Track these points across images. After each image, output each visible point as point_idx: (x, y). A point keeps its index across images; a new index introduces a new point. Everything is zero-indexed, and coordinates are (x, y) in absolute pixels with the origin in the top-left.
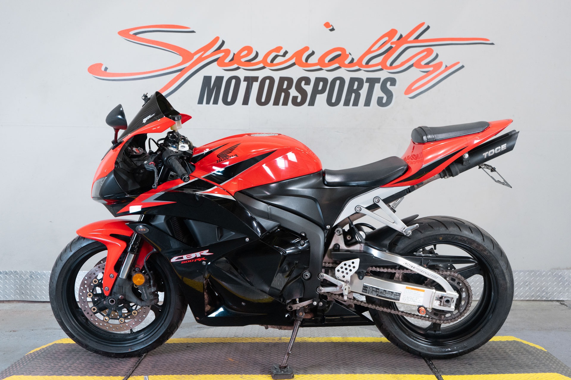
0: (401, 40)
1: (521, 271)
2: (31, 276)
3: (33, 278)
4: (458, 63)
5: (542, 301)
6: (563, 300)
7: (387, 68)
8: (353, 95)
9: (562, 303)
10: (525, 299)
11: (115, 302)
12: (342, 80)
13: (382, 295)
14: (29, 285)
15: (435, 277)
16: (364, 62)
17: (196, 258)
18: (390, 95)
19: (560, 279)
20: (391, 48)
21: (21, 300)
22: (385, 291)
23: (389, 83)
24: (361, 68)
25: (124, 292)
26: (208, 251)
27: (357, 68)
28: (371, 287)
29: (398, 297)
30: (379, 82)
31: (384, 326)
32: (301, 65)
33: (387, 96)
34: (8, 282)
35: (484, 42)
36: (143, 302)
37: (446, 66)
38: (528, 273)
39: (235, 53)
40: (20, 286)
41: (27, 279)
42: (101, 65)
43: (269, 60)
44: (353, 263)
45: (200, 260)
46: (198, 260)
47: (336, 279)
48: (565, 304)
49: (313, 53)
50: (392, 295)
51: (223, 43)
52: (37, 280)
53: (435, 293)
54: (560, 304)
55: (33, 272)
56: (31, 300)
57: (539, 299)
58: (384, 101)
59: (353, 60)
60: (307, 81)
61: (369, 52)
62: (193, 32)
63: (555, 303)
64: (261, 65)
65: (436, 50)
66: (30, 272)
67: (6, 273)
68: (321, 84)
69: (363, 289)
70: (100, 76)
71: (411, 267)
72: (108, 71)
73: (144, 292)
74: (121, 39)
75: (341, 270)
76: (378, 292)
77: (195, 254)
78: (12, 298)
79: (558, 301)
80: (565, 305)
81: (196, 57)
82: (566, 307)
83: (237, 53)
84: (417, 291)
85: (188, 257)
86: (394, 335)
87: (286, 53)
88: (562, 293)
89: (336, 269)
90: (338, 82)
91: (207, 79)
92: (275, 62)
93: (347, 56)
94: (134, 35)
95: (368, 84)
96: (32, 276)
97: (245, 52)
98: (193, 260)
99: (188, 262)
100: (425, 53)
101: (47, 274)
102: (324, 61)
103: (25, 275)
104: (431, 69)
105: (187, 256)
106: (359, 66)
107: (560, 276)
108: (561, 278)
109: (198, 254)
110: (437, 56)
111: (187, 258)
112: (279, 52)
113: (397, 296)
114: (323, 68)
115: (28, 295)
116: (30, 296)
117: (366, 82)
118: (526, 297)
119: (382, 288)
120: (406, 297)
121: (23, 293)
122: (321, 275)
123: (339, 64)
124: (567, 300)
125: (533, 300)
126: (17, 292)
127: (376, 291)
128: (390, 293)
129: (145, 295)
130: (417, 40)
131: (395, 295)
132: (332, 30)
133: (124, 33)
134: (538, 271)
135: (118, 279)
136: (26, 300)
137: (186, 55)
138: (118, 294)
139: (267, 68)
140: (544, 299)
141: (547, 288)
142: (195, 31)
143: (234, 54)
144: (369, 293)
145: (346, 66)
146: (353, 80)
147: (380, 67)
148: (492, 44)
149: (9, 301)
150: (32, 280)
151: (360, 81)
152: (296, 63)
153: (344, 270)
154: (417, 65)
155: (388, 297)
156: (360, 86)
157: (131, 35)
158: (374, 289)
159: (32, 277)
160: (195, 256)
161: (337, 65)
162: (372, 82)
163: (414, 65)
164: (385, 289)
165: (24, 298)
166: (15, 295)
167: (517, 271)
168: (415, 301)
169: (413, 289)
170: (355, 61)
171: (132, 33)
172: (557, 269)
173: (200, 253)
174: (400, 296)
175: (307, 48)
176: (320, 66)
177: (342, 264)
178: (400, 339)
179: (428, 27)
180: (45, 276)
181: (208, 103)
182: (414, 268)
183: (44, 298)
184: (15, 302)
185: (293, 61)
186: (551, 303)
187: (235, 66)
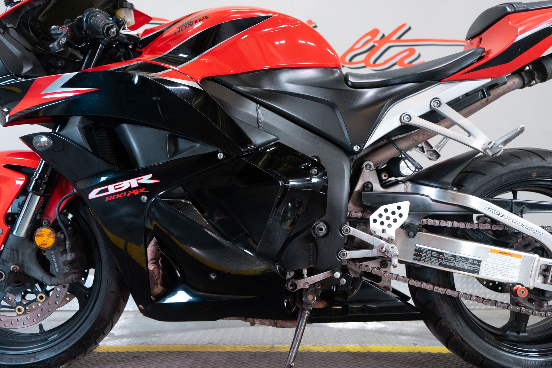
0: (384, 39)
7: (370, 66)
11: (4, 277)
13: (449, 264)
15: (538, 232)
16: (347, 59)
17: (130, 189)
20: (373, 46)
22: (453, 256)
25: (20, 260)
26: (150, 176)
28: (429, 250)
29: (477, 266)
31: (444, 321)
36: (53, 278)
44: (399, 208)
45: (137, 193)
46: (134, 192)
47: (371, 234)
50: (466, 264)
53: (539, 260)
61: (352, 49)
65: (418, 50)
69: (415, 255)
71: (498, 215)
73: (54, 260)
75: (379, 220)
76: (442, 259)
77: (128, 181)
84: (508, 257)
85: (116, 187)
86: (461, 338)
89: (372, 218)
98: (125, 194)
99: (117, 197)
100: (407, 53)
105: (114, 186)
109: (134, 183)
110: (419, 56)
111: (116, 189)
113: (475, 266)
119: (448, 252)
120: (490, 268)
122: (346, 228)
127: (439, 258)
128: (463, 260)
129: (56, 265)
130: (399, 39)
131: (471, 263)
135: (11, 237)
138: (9, 263)
144: (425, 261)
147: (363, 65)
153: (383, 219)
155: (459, 267)
158: (435, 255)
160: (129, 186)
163: (397, 63)
164: (454, 254)
168: (505, 275)
169: (502, 253)
173: (137, 180)
174: (479, 265)
177: (381, 210)
178: (469, 343)
179: (410, 29)
182: (502, 216)
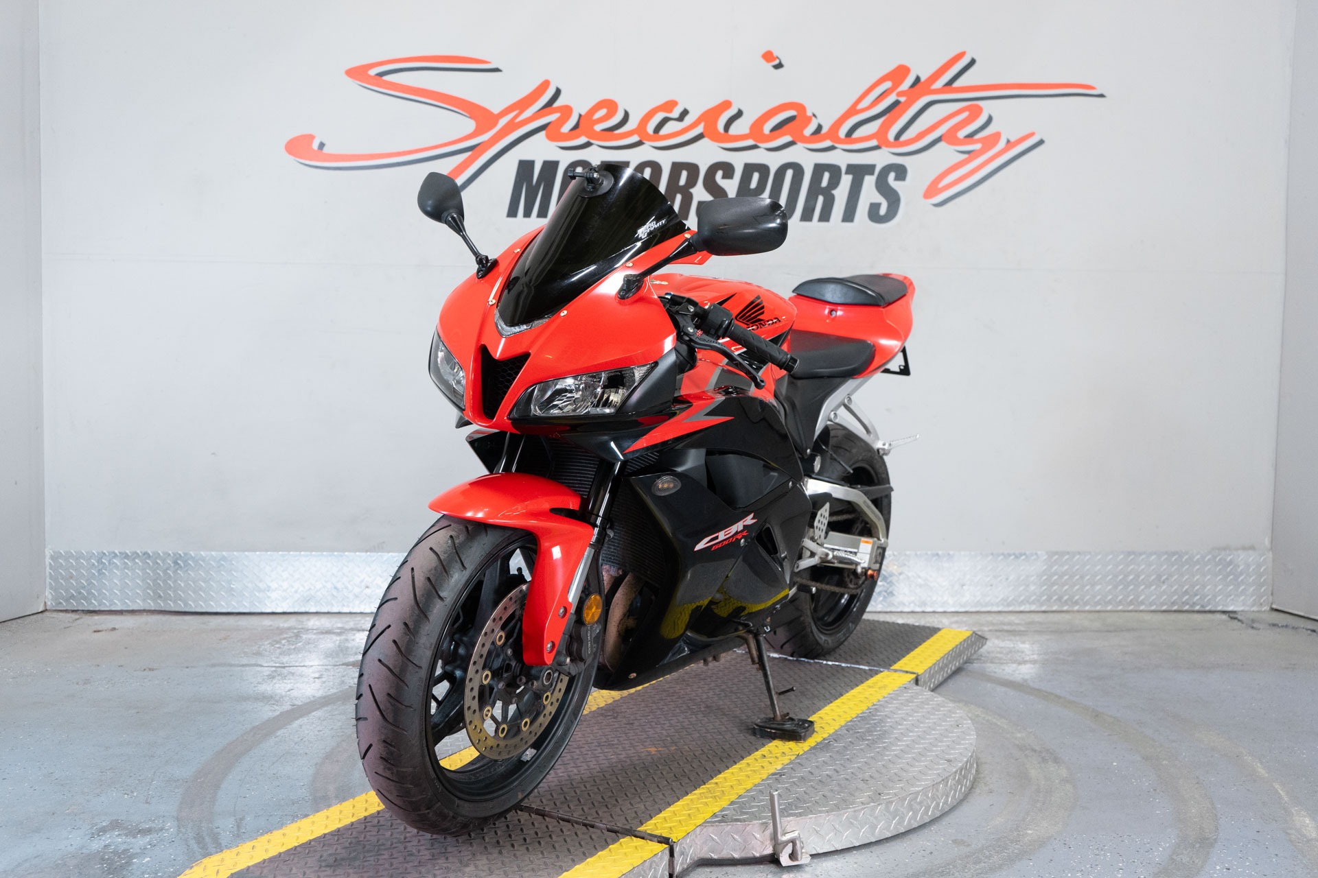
1: (1151, 554)
2: (176, 563)
3: (181, 567)
4: (1032, 134)
5: (1193, 612)
6: (1236, 609)
8: (821, 199)
9: (1232, 615)
10: (1159, 609)
12: (798, 169)
14: (173, 580)
18: (894, 199)
19: (1229, 569)
21: (157, 609)
23: (892, 176)
24: (836, 145)
27: (828, 143)
30: (872, 173)
32: (716, 137)
33: (888, 201)
34: (130, 574)
35: (1083, 91)
37: (1008, 141)
38: (1166, 556)
39: (583, 113)
40: (154, 581)
41: (168, 569)
42: (311, 137)
43: (650, 128)
48: (1239, 617)
49: (739, 114)
51: (558, 92)
52: (187, 570)
54: (1229, 619)
55: (180, 555)
56: (177, 609)
57: (1187, 608)
58: (883, 211)
59: (820, 127)
60: (728, 170)
61: (852, 111)
62: (497, 70)
63: (1218, 616)
64: (635, 139)
66: (175, 554)
67: (127, 556)
68: (756, 176)
70: (311, 160)
72: (326, 150)
74: (353, 85)
78: (139, 604)
79: (1224, 612)
80: (1239, 620)
81: (503, 122)
82: (1239, 624)
83: (586, 114)
87: (685, 113)
88: (1232, 597)
90: (789, 173)
91: (525, 167)
92: (663, 131)
93: (808, 120)
94: (377, 77)
95: (850, 177)
96: (179, 562)
97: (602, 113)
101: (207, 558)
102: (762, 130)
103: (164, 560)
104: (977, 146)
106: (832, 141)
107: (1231, 562)
108: (1231, 567)
112: (670, 111)
114: (759, 145)
115: (170, 600)
116: (175, 602)
117: (847, 173)
118: (1162, 604)
121: (160, 597)
123: (792, 136)
124: (1242, 611)
125: (1175, 611)
126: (149, 594)
130: (949, 87)
132: (779, 66)
133: (357, 73)
134: (1187, 553)
136: (167, 609)
137: (483, 117)
139: (648, 144)
140: (1197, 608)
141: (1204, 586)
142: (500, 68)
143: (580, 116)
145: (805, 140)
146: (819, 169)
148: (1102, 96)
149: (133, 612)
150: (177, 569)
151: (835, 171)
152: (705, 134)
154: (949, 137)
156: (835, 182)
157: (370, 76)
159: (178, 564)
161: (787, 139)
162: (859, 172)
163: (943, 138)
165: (162, 605)
166: (144, 600)
167: (1144, 553)
170: (824, 130)
171: (373, 72)
172: (1225, 549)
175: (726, 105)
176: (755, 140)
180: (203, 561)
181: (527, 214)
183: (201, 606)
184: (145, 614)
185: (699, 130)
186: (1209, 616)
187: (582, 140)
